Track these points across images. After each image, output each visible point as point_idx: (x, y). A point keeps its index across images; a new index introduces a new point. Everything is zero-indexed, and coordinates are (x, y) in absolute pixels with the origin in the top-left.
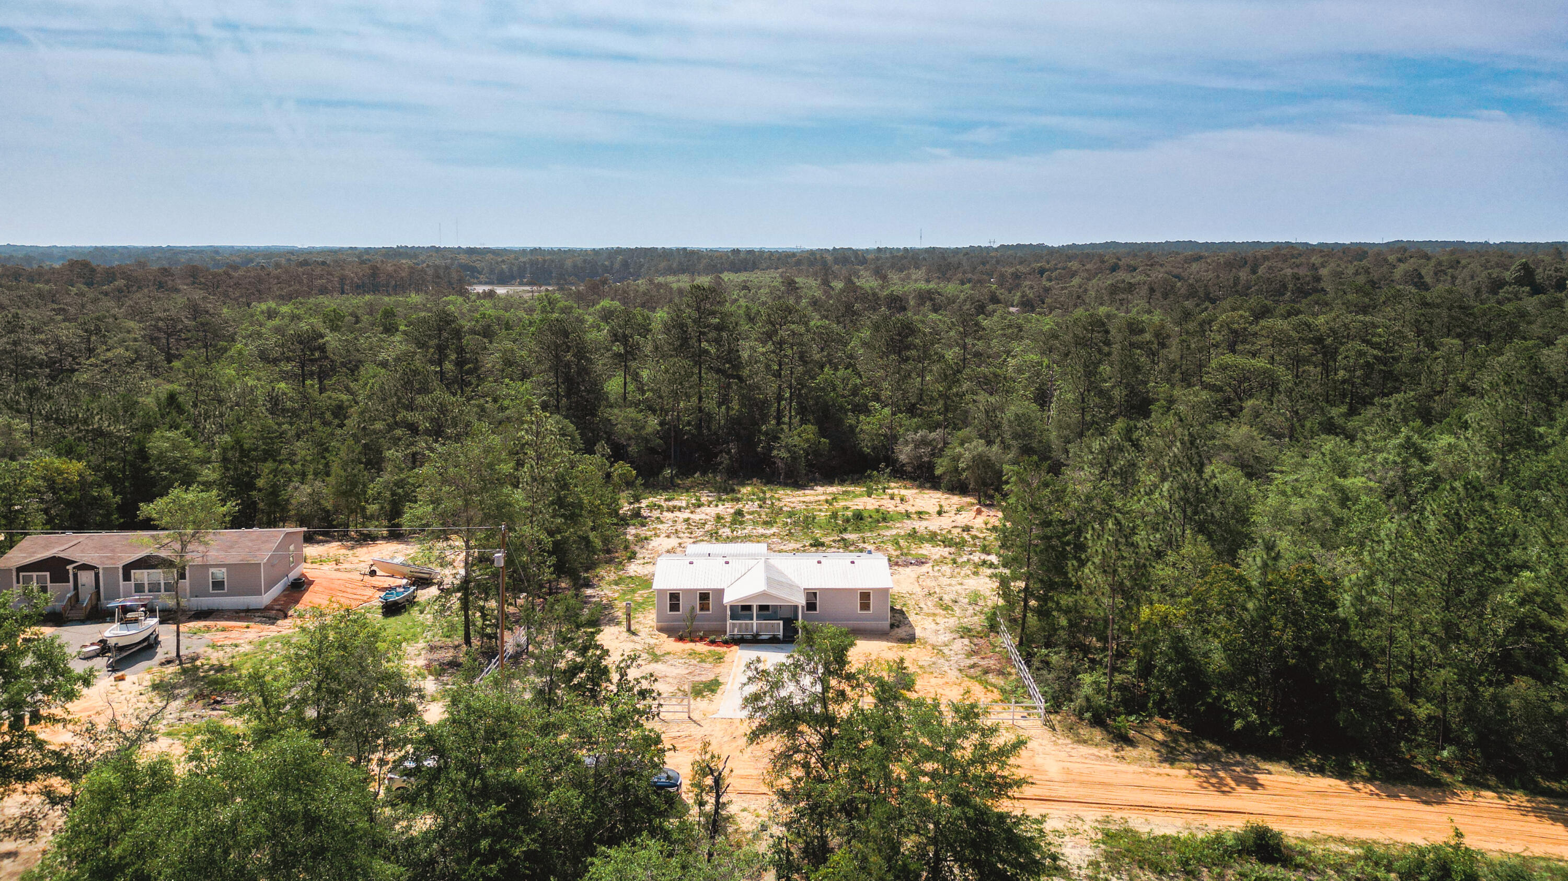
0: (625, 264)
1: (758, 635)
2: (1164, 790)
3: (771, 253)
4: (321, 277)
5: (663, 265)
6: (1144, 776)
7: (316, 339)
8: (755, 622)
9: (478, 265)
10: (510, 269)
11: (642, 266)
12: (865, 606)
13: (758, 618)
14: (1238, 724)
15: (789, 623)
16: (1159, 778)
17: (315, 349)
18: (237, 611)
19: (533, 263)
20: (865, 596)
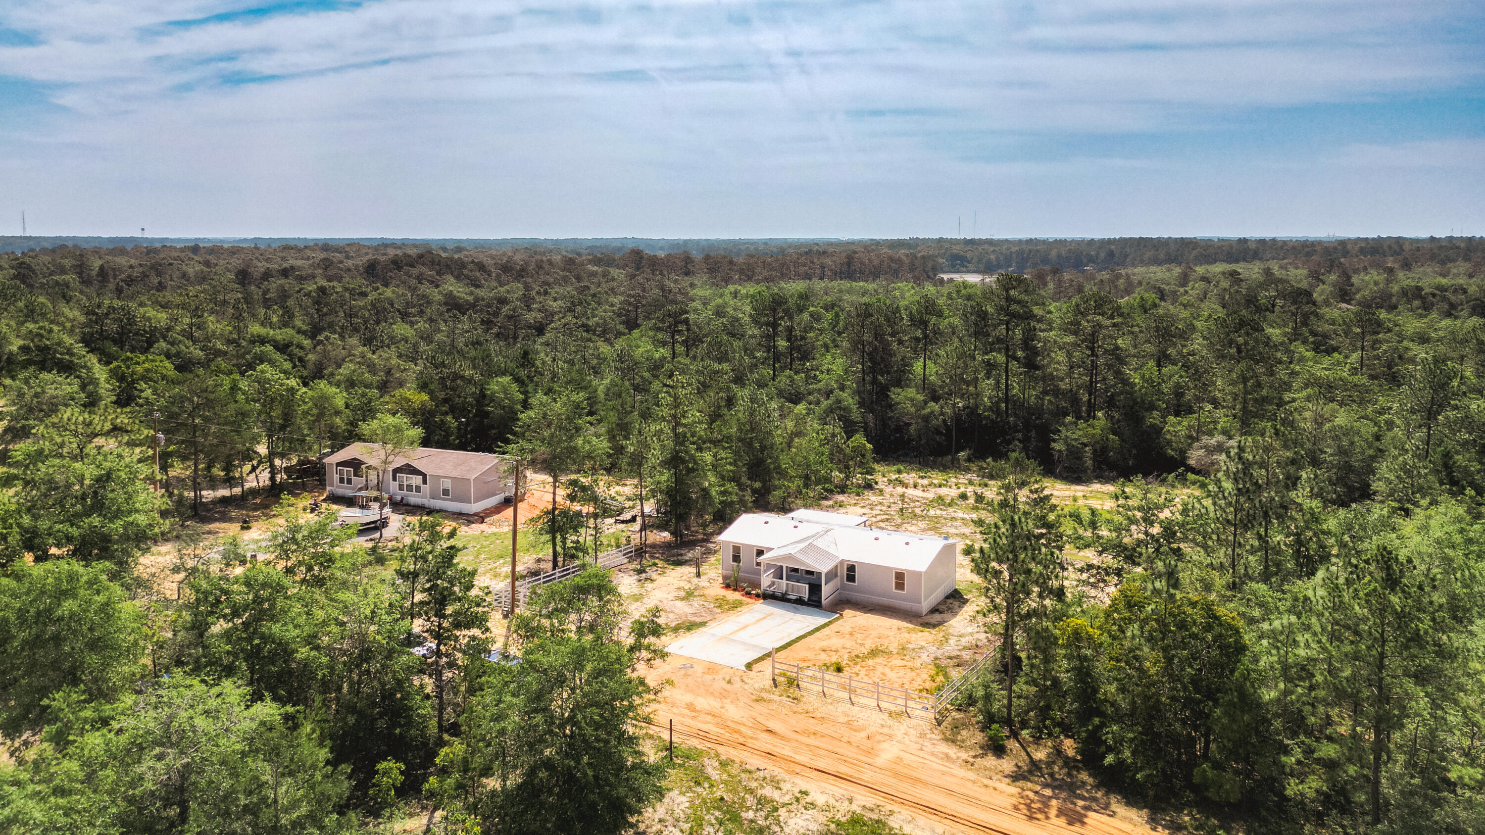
0: (1111, 254)
1: (786, 593)
2: (969, 800)
3: (1285, 243)
4: (804, 265)
5: (1148, 255)
6: (969, 784)
7: (681, 314)
8: (784, 581)
9: (969, 255)
10: (997, 258)
11: (1126, 256)
12: (900, 585)
13: (787, 579)
14: (1109, 759)
15: (815, 589)
16: (983, 790)
17: (681, 322)
18: (454, 513)
19: (1020, 253)
20: (900, 576)
